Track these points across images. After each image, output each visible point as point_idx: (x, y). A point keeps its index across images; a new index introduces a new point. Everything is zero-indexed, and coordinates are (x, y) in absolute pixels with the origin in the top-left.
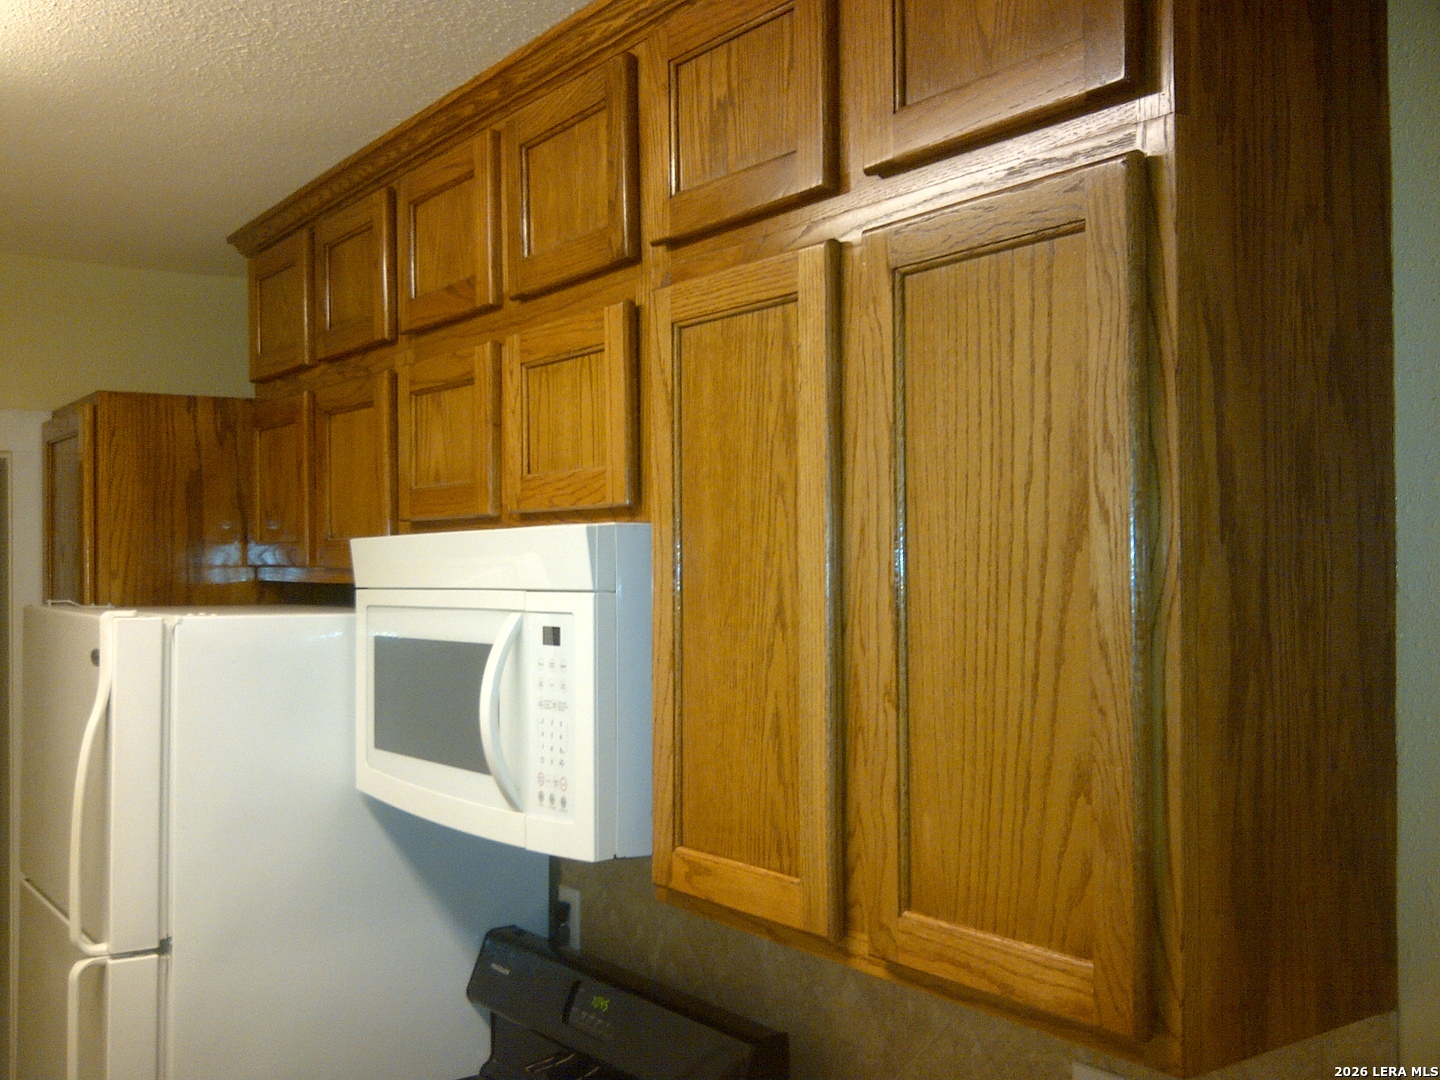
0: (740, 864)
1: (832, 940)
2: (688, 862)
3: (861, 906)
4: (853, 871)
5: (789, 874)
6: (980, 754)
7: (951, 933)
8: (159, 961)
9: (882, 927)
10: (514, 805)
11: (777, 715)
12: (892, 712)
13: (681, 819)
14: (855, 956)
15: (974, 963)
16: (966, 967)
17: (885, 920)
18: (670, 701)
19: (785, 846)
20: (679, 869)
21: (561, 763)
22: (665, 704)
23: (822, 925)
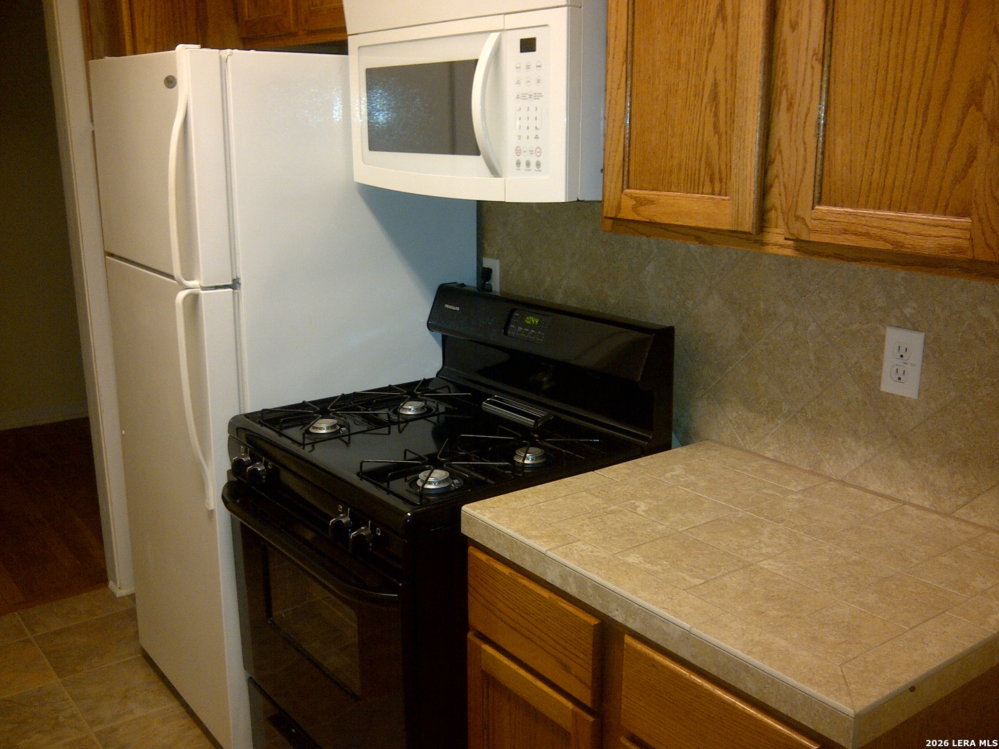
0: (679, 193)
1: (754, 233)
2: (635, 198)
3: (776, 210)
4: (771, 186)
5: (719, 195)
6: (889, 88)
7: (856, 215)
8: (233, 292)
9: (797, 218)
10: (495, 172)
11: (715, 85)
12: (818, 67)
13: (628, 170)
14: (768, 244)
15: (873, 231)
16: (867, 235)
17: (800, 213)
18: (623, 85)
19: (717, 176)
20: (628, 203)
21: (537, 137)
22: (619, 88)
23: (748, 224)
